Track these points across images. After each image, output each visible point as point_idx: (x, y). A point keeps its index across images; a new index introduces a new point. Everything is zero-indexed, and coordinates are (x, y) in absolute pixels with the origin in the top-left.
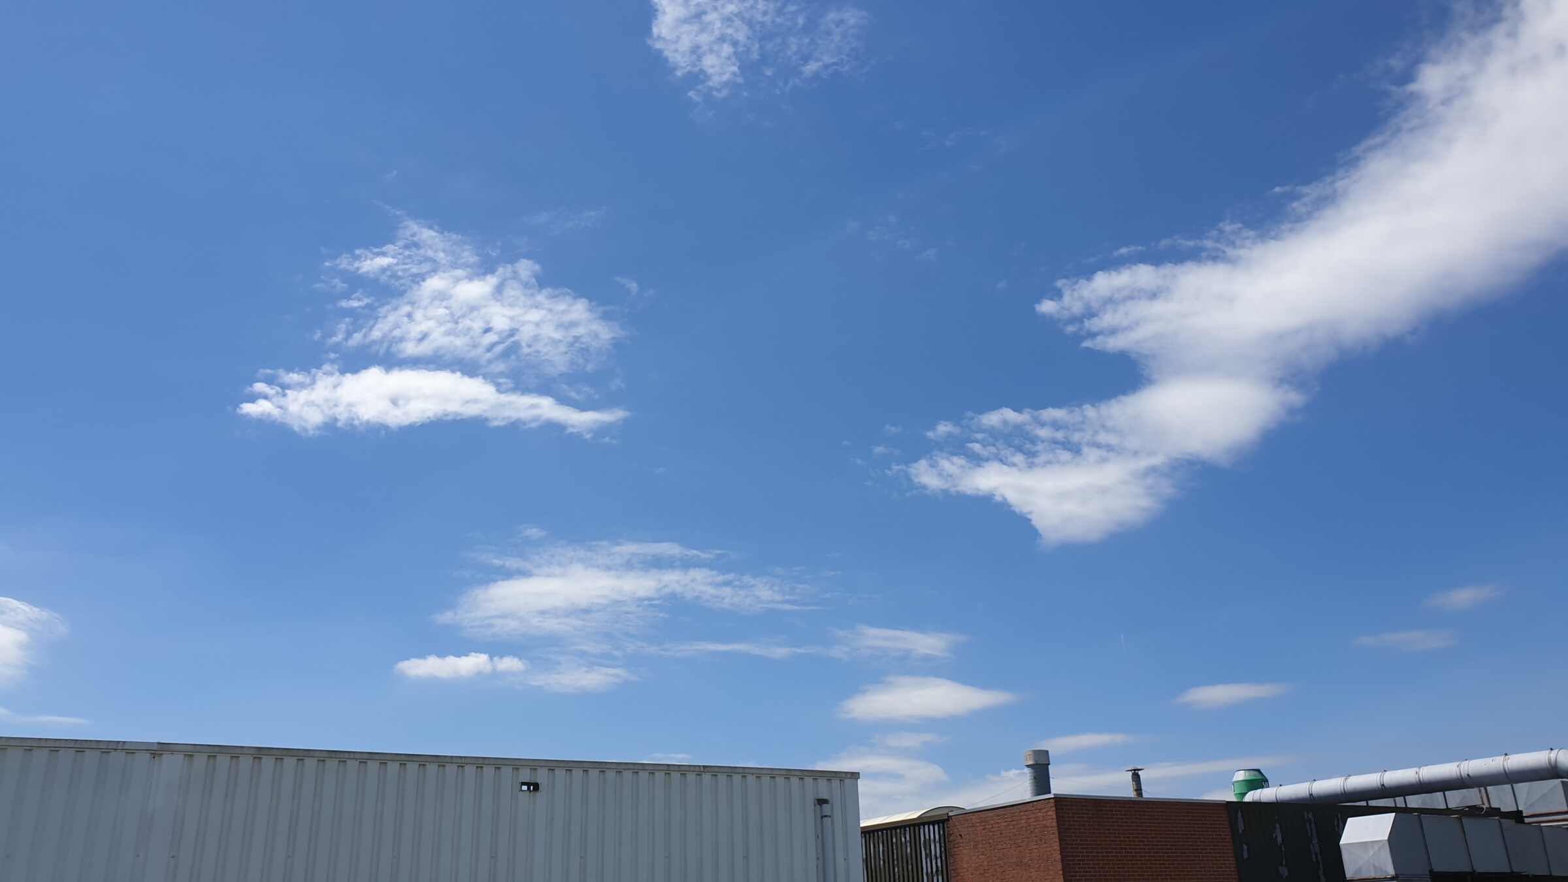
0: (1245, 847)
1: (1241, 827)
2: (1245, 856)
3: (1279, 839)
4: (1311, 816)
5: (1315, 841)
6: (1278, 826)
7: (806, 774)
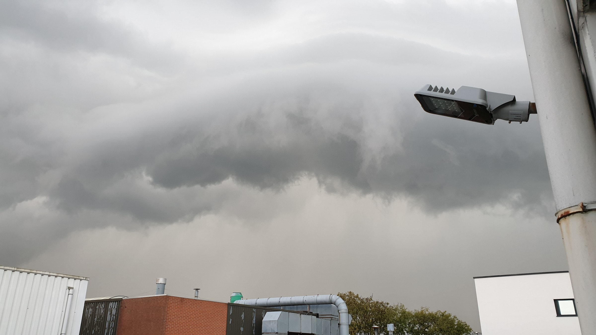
0: (231, 320)
1: (231, 312)
2: (230, 323)
3: (243, 318)
4: (255, 310)
6: (243, 313)
7: (65, 276)
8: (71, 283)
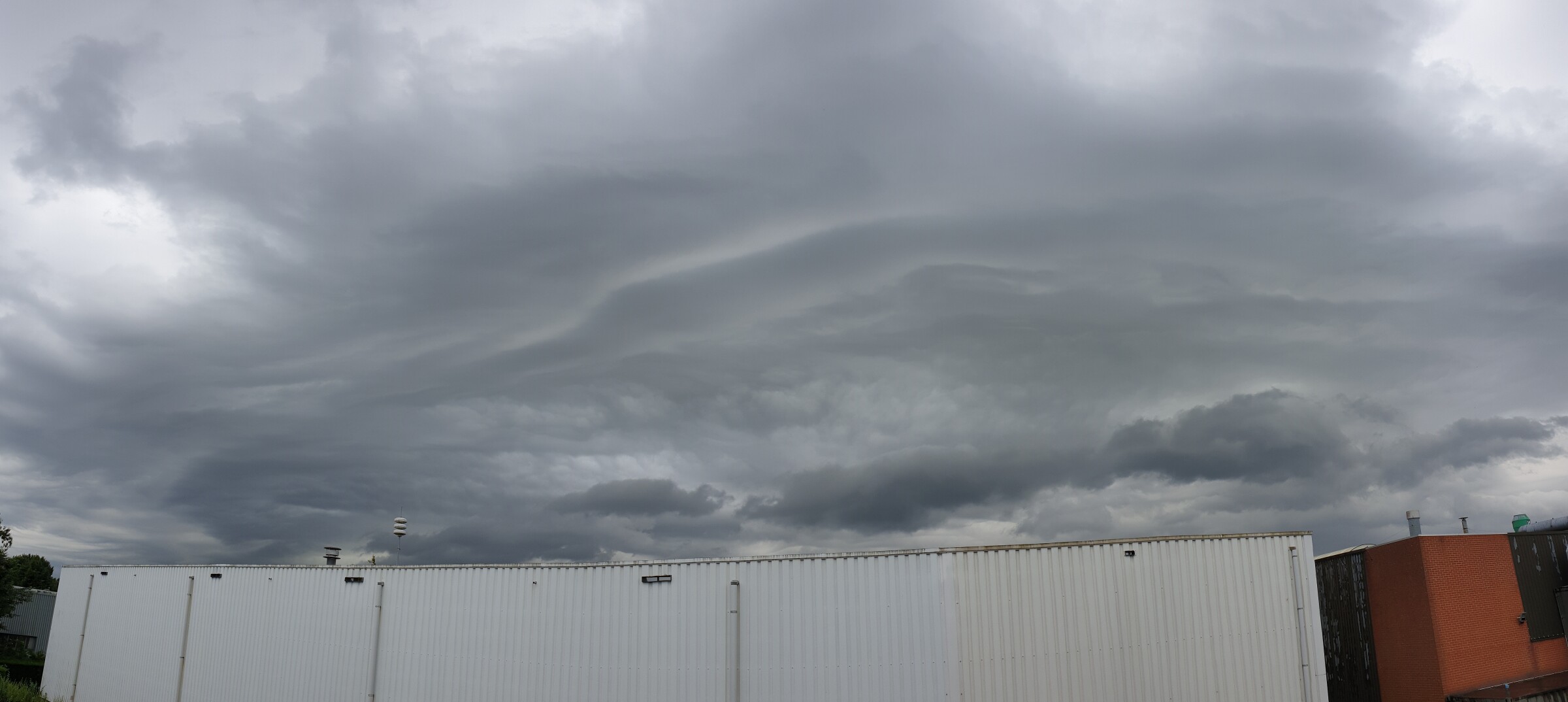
0: (1518, 556)
1: (1516, 546)
2: (1519, 561)
3: (1536, 552)
4: (1551, 538)
5: (1554, 551)
6: (1534, 544)
7: (1282, 534)
8: (1292, 541)
